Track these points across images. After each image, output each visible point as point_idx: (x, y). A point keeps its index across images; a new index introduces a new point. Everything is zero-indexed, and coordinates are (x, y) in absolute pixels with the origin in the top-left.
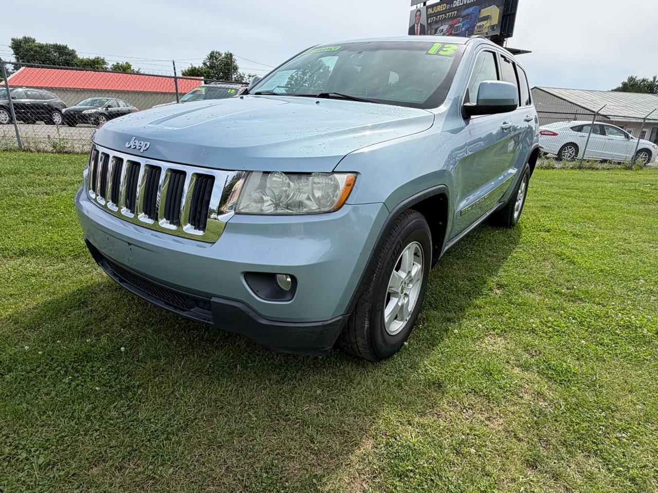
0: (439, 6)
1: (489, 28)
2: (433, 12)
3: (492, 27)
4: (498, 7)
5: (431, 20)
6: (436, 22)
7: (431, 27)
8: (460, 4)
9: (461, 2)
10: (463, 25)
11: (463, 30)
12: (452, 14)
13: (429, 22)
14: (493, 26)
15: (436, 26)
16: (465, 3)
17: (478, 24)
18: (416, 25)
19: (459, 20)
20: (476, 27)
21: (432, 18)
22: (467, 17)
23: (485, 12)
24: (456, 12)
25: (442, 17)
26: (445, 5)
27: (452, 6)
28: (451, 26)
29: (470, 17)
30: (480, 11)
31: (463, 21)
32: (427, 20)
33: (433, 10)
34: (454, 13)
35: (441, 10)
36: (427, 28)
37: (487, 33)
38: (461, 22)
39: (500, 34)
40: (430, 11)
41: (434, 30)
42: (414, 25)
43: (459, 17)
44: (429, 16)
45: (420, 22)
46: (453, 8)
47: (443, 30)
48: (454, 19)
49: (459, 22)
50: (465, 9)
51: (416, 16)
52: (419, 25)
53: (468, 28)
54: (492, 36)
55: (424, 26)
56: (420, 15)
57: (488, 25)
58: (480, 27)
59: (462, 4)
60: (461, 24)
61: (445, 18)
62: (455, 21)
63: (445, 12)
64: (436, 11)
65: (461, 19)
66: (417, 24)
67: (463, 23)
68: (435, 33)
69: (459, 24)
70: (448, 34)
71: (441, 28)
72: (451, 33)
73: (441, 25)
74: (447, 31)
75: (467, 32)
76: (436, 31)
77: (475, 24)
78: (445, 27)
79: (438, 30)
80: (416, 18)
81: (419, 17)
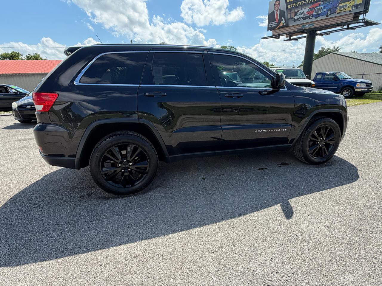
1: (352, 6)
2: (292, 1)
3: (356, 6)
5: (290, 6)
6: (296, 7)
7: (291, 11)
10: (324, 7)
11: (324, 11)
14: (358, 5)
15: (296, 10)
17: (341, 5)
18: (275, 12)
20: (338, 8)
21: (292, 5)
25: (302, 3)
28: (312, 9)
32: (287, 7)
36: (287, 12)
37: (350, 11)
38: (322, 5)
41: (294, 13)
44: (287, 4)
45: (280, 8)
47: (303, 12)
48: (314, 3)
49: (320, 5)
51: (275, 5)
52: (279, 11)
53: (330, 9)
54: (354, 13)
55: (284, 11)
56: (279, 4)
57: (351, 4)
58: (343, 7)
60: (322, 7)
62: (315, 4)
65: (322, 3)
66: (276, 10)
67: (324, 5)
68: (295, 16)
69: (320, 7)
70: (308, 15)
71: (301, 11)
72: (312, 14)
73: (301, 9)
74: (308, 13)
75: (329, 12)
76: (296, 14)
77: (337, 5)
78: (305, 10)
79: (299, 13)
80: (276, 6)
81: (278, 5)
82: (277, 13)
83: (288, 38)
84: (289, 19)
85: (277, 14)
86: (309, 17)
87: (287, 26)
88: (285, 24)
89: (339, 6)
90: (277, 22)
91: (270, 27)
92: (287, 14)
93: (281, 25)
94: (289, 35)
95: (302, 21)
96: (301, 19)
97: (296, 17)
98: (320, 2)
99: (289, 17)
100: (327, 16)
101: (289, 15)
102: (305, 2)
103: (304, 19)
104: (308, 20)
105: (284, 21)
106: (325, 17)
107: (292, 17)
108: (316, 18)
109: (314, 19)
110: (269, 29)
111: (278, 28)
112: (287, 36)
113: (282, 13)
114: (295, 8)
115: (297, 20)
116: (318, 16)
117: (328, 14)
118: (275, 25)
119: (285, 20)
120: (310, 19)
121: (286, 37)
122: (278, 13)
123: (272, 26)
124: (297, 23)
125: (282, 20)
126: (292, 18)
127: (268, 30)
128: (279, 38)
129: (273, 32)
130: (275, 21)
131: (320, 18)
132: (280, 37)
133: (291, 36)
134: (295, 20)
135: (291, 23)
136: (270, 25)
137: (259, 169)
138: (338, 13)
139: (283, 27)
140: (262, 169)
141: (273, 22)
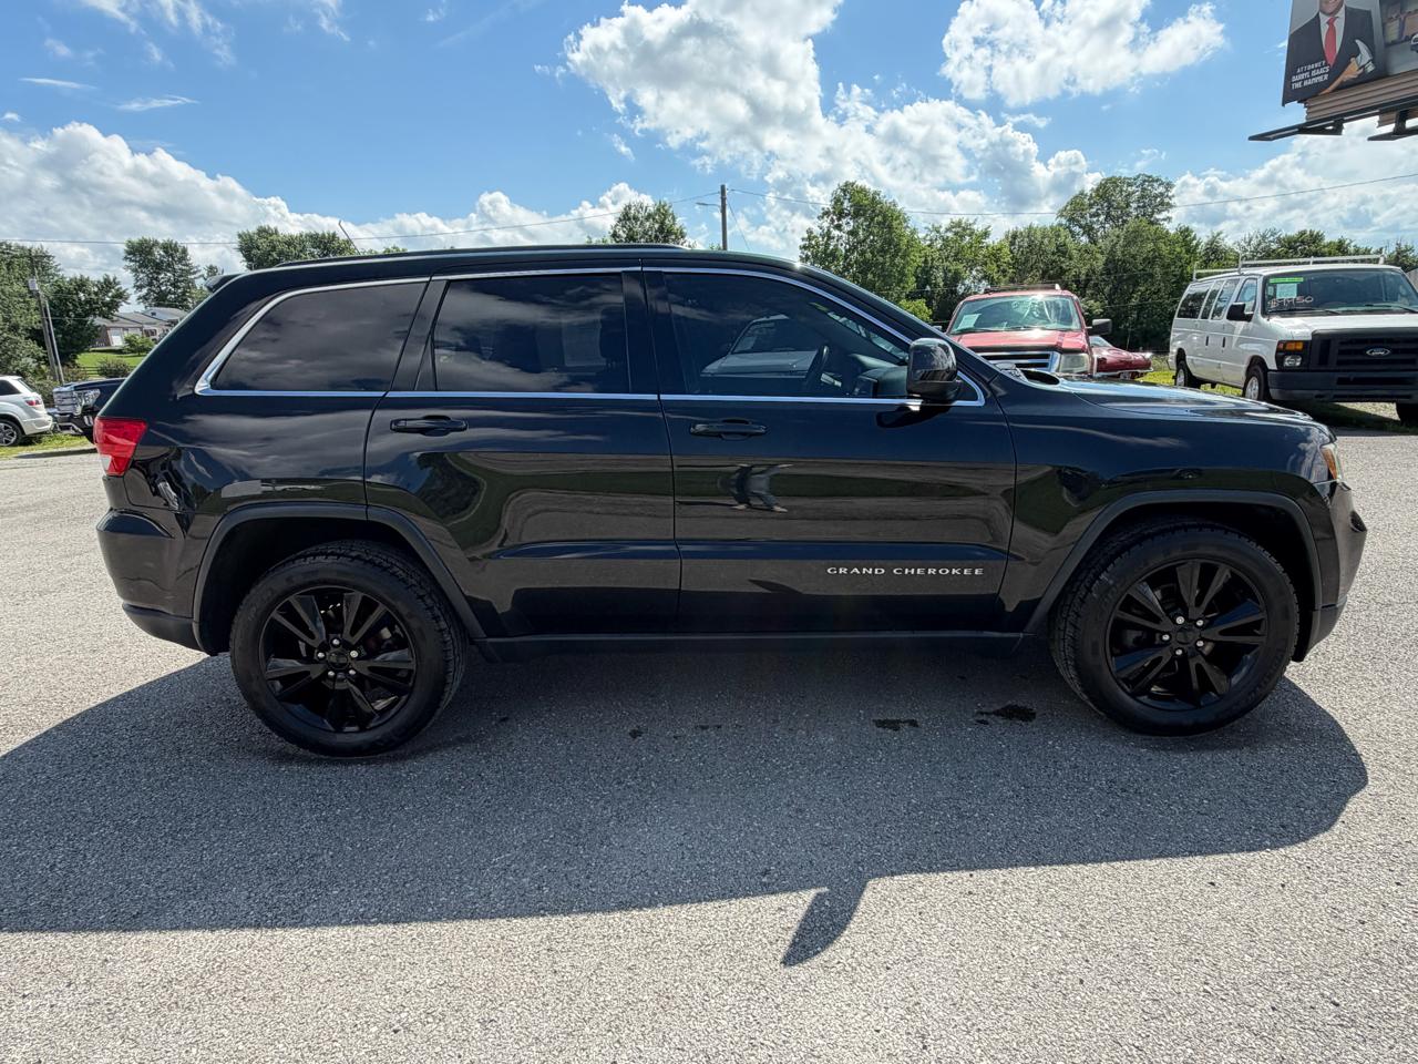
82: (1330, 23)
83: (1390, 128)
84: (1394, 43)
85: (1334, 31)
87: (1381, 74)
88: (1370, 68)
90: (1332, 62)
91: (1298, 85)
92: (1384, 25)
93: (1352, 72)
94: (1394, 115)
99: (1393, 36)
101: (1393, 27)
105: (1365, 56)
107: (1407, 32)
110: (1290, 96)
111: (1333, 91)
112: (1386, 117)
113: (1358, 23)
118: (1320, 79)
119: (1372, 51)
121: (1381, 123)
122: (1340, 25)
123: (1306, 83)
125: (1357, 52)
126: (1408, 39)
127: (1286, 100)
128: (1337, 130)
129: (1309, 107)
130: (1325, 58)
132: (1345, 125)
133: (1403, 117)
135: (1404, 62)
136: (1294, 79)
137: (881, 724)
139: (1364, 80)
140: (894, 725)
141: (1310, 67)
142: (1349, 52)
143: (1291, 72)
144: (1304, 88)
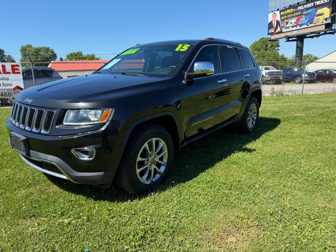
0: (289, 10)
1: (323, 19)
2: (284, 14)
3: (326, 19)
4: (329, 8)
5: (283, 18)
7: (284, 21)
8: (303, 8)
9: (303, 7)
10: (306, 19)
11: (306, 22)
12: (297, 14)
13: (282, 19)
15: (287, 21)
16: (306, 7)
17: (316, 18)
18: (273, 21)
19: (303, 17)
20: (314, 20)
21: (284, 17)
22: (308, 15)
23: (319, 11)
24: (300, 13)
25: (291, 16)
26: (292, 9)
27: (297, 10)
28: (298, 20)
29: (310, 14)
30: (316, 11)
31: (305, 17)
33: (284, 13)
34: (299, 13)
35: (290, 12)
36: (281, 22)
37: (322, 23)
38: (304, 18)
39: (331, 22)
40: (282, 13)
41: (286, 23)
42: (272, 21)
43: (303, 15)
44: (281, 16)
45: (276, 19)
46: (298, 11)
47: (292, 22)
48: (299, 16)
49: (302, 18)
50: (306, 10)
52: (275, 21)
53: (309, 21)
55: (279, 21)
58: (317, 19)
59: (304, 8)
60: (304, 19)
61: (293, 17)
63: (293, 13)
64: (286, 13)
65: (304, 16)
66: (274, 20)
67: (305, 18)
68: (287, 24)
69: (303, 19)
70: (295, 25)
71: (291, 21)
72: (298, 24)
73: (291, 20)
74: (295, 23)
75: (309, 22)
76: (287, 23)
77: (314, 18)
78: (294, 21)
79: (289, 23)
80: (273, 17)
81: (275, 17)
82: (274, 22)
83: (286, 40)
84: (283, 27)
85: (275, 24)
86: (296, 26)
87: (281, 32)
88: (280, 31)
89: (315, 18)
90: (275, 29)
91: (270, 32)
93: (277, 31)
95: (291, 29)
96: (291, 27)
97: (287, 26)
98: (303, 16)
99: (283, 26)
100: (308, 25)
101: (283, 24)
102: (293, 15)
103: (293, 27)
104: (295, 28)
106: (306, 26)
107: (284, 25)
108: (301, 26)
109: (299, 28)
110: (269, 34)
113: (278, 23)
114: (287, 19)
115: (288, 27)
116: (301, 25)
117: (308, 24)
118: (273, 32)
119: (280, 28)
120: (297, 27)
123: (271, 32)
124: (288, 30)
125: (278, 28)
130: (273, 28)
131: (303, 27)
134: (286, 28)
135: (284, 30)
136: (269, 31)
138: (315, 24)
141: (271, 29)
142: (277, 28)
143: (269, 30)
144: (271, 33)
